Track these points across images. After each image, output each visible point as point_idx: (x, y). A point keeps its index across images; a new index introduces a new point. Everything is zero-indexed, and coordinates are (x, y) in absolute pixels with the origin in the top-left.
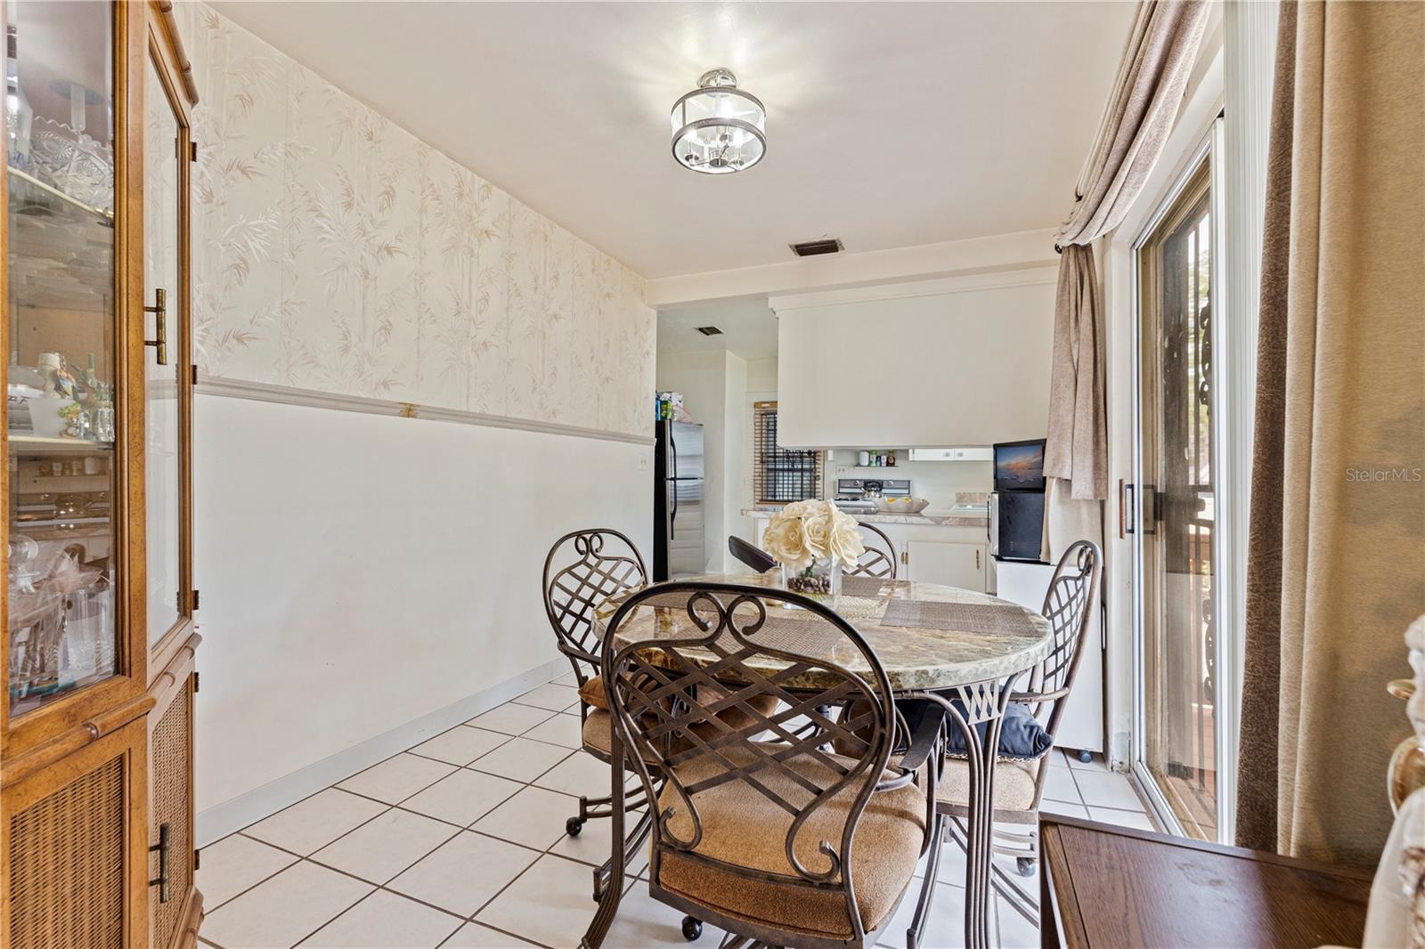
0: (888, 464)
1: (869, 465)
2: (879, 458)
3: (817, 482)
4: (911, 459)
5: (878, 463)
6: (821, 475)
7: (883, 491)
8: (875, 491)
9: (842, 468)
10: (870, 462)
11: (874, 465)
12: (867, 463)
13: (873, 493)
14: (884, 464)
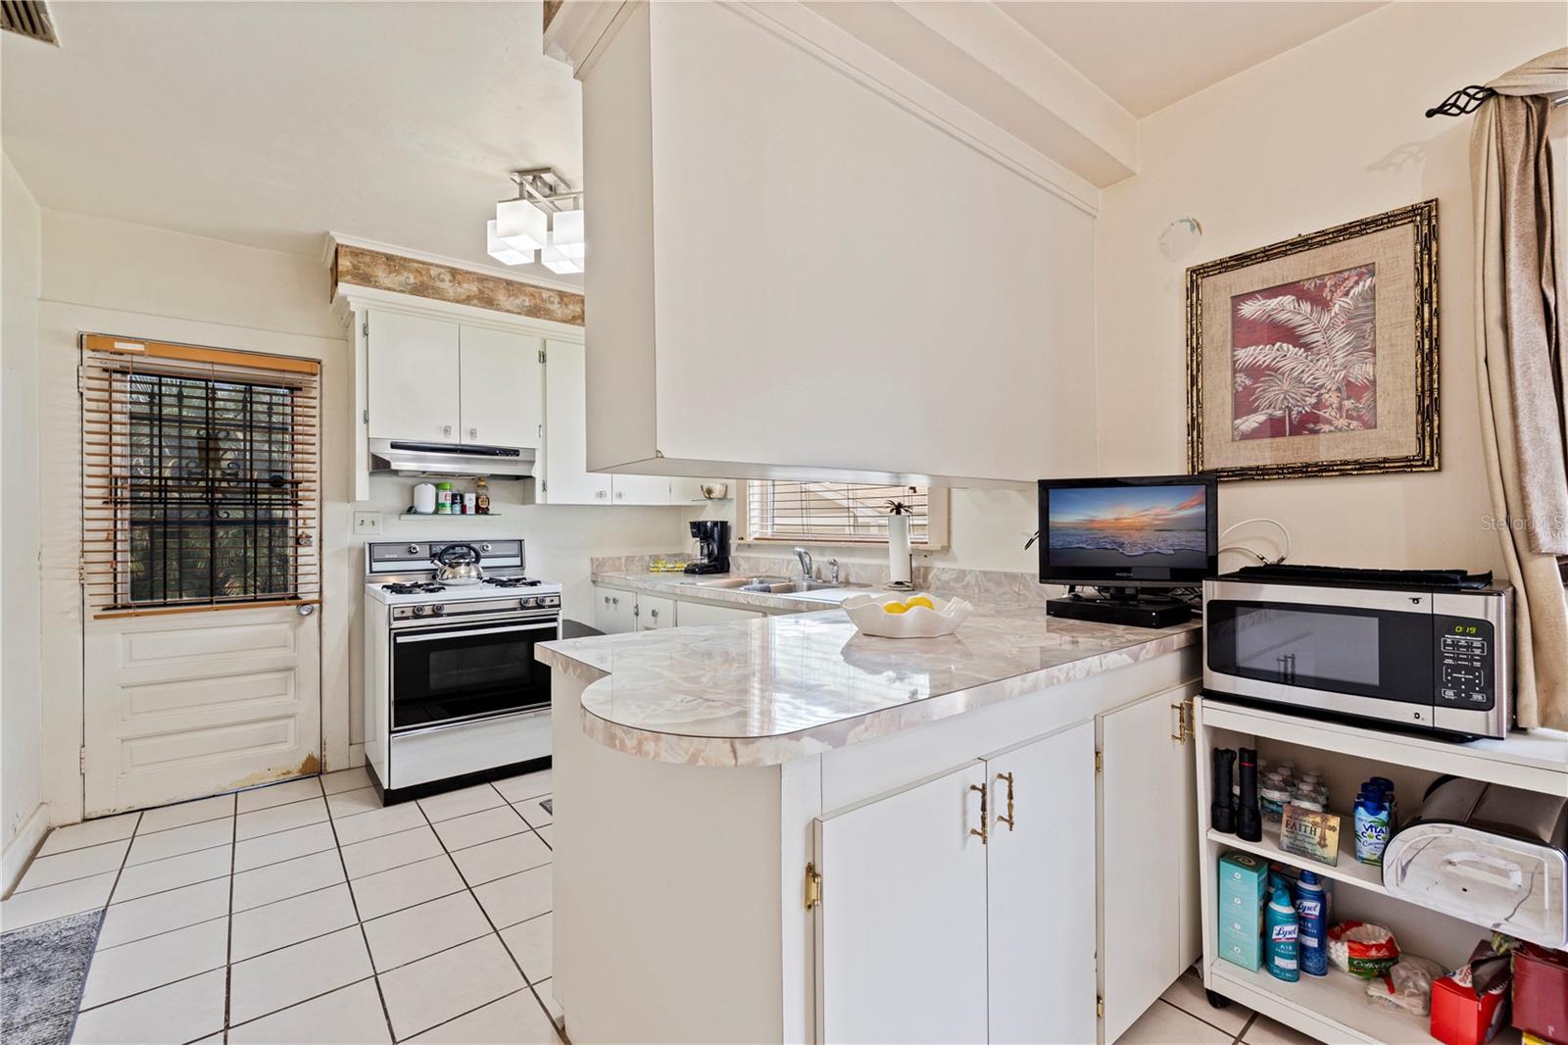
0: (480, 510)
1: (436, 512)
2: (457, 498)
3: (301, 550)
4: (539, 499)
5: (458, 508)
6: (314, 534)
7: (484, 562)
8: (468, 564)
9: (368, 518)
10: (439, 507)
11: (448, 510)
12: (432, 509)
13: (462, 569)
14: (471, 509)
